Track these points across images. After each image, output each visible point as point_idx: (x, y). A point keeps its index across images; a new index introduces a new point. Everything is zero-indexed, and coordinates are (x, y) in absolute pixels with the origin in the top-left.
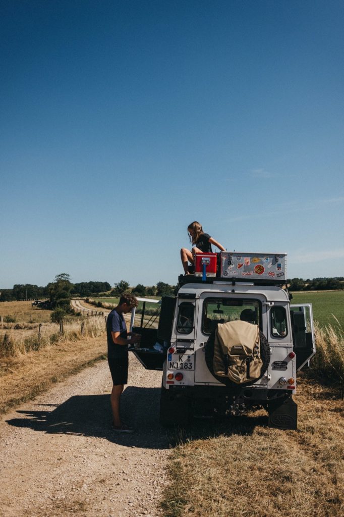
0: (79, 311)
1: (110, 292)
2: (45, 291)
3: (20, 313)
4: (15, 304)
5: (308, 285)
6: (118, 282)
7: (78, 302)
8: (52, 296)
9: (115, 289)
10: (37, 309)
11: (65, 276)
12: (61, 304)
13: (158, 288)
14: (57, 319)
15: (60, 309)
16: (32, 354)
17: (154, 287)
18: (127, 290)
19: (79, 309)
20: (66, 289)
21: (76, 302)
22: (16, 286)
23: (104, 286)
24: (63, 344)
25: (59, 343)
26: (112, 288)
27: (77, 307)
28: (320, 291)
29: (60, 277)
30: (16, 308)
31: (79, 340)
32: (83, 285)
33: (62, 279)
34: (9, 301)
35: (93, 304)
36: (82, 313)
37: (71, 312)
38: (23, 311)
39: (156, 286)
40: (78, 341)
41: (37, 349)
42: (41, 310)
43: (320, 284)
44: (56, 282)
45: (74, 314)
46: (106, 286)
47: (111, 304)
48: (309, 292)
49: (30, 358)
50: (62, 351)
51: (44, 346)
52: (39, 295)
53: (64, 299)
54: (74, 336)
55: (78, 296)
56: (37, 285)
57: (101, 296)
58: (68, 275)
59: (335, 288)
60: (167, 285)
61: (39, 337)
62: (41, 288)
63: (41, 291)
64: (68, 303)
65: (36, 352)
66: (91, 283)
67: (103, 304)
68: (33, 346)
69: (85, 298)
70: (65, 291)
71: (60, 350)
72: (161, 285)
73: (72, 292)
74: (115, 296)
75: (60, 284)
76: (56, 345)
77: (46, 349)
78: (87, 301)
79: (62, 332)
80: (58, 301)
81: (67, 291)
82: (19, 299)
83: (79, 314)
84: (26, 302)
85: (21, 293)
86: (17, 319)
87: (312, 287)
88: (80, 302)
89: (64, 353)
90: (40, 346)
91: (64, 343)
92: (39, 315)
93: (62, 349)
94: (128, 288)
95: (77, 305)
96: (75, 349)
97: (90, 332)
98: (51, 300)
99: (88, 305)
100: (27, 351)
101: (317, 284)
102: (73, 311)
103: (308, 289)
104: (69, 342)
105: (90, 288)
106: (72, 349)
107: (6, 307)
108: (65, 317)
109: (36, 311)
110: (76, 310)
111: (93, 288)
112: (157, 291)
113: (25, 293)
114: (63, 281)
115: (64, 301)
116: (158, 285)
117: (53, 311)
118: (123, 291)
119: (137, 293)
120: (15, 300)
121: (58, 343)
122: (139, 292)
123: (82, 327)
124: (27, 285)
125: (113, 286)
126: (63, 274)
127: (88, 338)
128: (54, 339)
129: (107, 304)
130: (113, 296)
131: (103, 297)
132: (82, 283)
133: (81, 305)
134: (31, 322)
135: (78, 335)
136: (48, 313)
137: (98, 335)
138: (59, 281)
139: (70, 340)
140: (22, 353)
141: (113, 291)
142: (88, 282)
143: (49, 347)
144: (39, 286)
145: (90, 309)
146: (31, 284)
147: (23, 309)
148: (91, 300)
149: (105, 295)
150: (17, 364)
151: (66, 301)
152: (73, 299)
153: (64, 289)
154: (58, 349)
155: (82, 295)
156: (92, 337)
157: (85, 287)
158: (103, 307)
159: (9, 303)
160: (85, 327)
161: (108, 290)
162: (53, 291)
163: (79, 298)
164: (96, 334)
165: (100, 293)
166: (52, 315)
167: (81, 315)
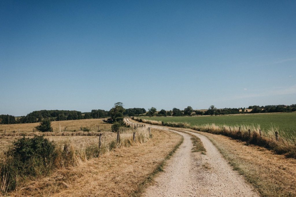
0: (129, 125)
1: (145, 114)
2: (109, 114)
3: (94, 126)
4: (91, 120)
5: (264, 110)
6: (150, 108)
7: (127, 119)
8: (113, 115)
9: (149, 112)
10: (104, 123)
11: (120, 104)
12: (118, 120)
13: (173, 111)
14: (115, 129)
15: (117, 123)
16: (92, 161)
17: (171, 111)
18: (155, 113)
19: (129, 123)
20: (121, 111)
21: (126, 119)
22: (93, 111)
23: (142, 111)
24: (119, 150)
25: (117, 149)
26: (146, 111)
27: (127, 122)
28: (272, 113)
29: (117, 104)
30: (92, 123)
31: (132, 145)
32: (130, 110)
33: (119, 105)
34: (89, 119)
35: (137, 120)
36: (131, 126)
37: (124, 125)
38: (95, 125)
39: (172, 110)
40: (131, 147)
41: (97, 156)
42: (106, 124)
43: (271, 109)
44: (115, 107)
45: (126, 126)
46: (143, 110)
47: (148, 120)
48: (265, 113)
49: (89, 165)
50: (119, 157)
51: (104, 153)
52: (105, 116)
53: (120, 117)
54: (128, 142)
55: (127, 116)
56: (104, 110)
57: (141, 116)
58: (122, 103)
59: (281, 111)
60: (179, 110)
61: (100, 145)
62: (106, 112)
63: (107, 113)
64: (122, 120)
65: (97, 158)
66: (135, 109)
67: (143, 120)
68: (94, 153)
69: (132, 117)
70: (120, 113)
71: (117, 156)
72: (175, 109)
73: (124, 114)
74: (149, 116)
75: (117, 109)
76: (114, 151)
77: (105, 155)
78: (133, 119)
79: (119, 139)
80: (116, 119)
81: (121, 113)
82: (94, 118)
83: (129, 126)
84: (98, 119)
85: (96, 114)
86: (91, 129)
87: (266, 111)
88: (129, 119)
89: (121, 158)
90: (100, 153)
91: (121, 150)
92: (105, 127)
93: (119, 155)
94: (156, 112)
95: (127, 121)
96: (130, 154)
97: (139, 139)
98: (112, 118)
99: (133, 121)
100: (88, 159)
101: (269, 109)
102: (125, 124)
103: (264, 112)
104: (124, 148)
105: (134, 111)
106: (127, 154)
107: (86, 122)
108: (120, 128)
109: (103, 124)
110: (127, 124)
111: (136, 112)
112: (173, 113)
113: (97, 115)
114: (119, 107)
115: (120, 119)
116: (173, 110)
117: (113, 125)
118: (153, 113)
119: (161, 114)
120: (92, 118)
121: (115, 149)
122: (162, 114)
123: (134, 136)
124: (99, 110)
125: (147, 111)
126: (119, 103)
127: (138, 144)
128: (112, 146)
129: (145, 120)
130: (147, 116)
131: (142, 117)
132: (129, 109)
133: (130, 121)
134: (99, 131)
135: (131, 142)
136: (110, 126)
137: (145, 141)
138: (117, 107)
139: (125, 146)
140: (83, 161)
141: (147, 113)
142: (133, 108)
143: (108, 154)
144: (105, 111)
145: (136, 123)
146: (101, 109)
147: (96, 123)
148: (135, 118)
149: (143, 115)
150: (74, 175)
151: (121, 118)
152: (125, 118)
153: (119, 111)
154: (116, 154)
155: (130, 115)
156: (140, 143)
157: (131, 111)
158: (143, 122)
159: (88, 120)
160: (136, 135)
161: (144, 113)
162: (113, 113)
163: (128, 117)
164: (143, 141)
165: (140, 115)
166: (112, 127)
167: (130, 127)
